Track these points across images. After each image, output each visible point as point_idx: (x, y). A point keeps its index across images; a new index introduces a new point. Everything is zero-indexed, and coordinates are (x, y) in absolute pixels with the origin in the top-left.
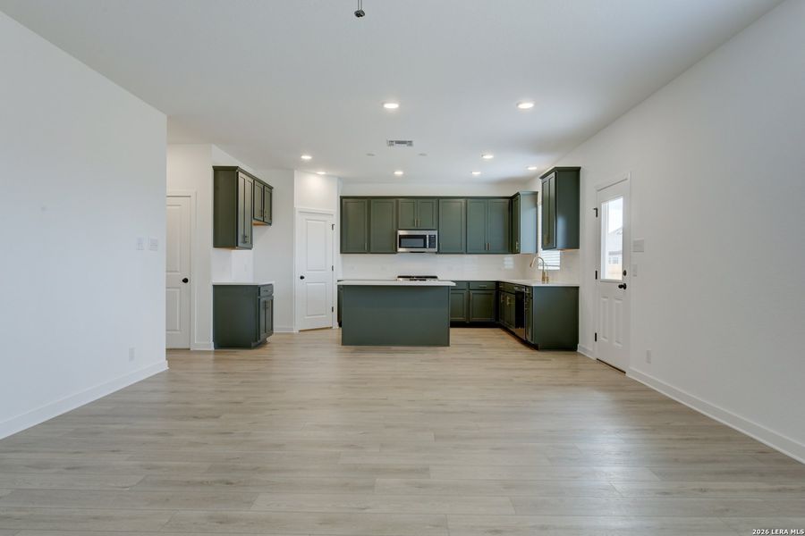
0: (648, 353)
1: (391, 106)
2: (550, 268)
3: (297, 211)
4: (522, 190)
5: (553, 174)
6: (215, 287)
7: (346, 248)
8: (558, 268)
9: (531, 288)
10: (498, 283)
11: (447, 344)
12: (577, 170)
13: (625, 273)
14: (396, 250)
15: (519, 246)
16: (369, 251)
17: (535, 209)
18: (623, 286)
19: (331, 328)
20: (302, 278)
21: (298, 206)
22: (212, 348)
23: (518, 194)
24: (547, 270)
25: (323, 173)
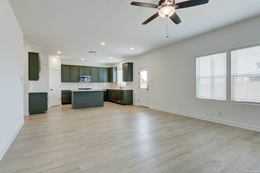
0: (155, 103)
1: (103, 44)
2: (123, 86)
3: (50, 68)
4: (114, 66)
5: (127, 64)
6: (29, 94)
7: (63, 81)
8: (125, 86)
9: (123, 91)
10: (107, 90)
11: (103, 106)
12: (132, 63)
13: (148, 87)
14: (79, 81)
15: (113, 80)
16: (71, 82)
17: (116, 72)
18: (148, 89)
19: (59, 105)
20: (51, 90)
21: (50, 67)
22: (29, 115)
23: (112, 67)
24: (122, 87)
25: (58, 57)
